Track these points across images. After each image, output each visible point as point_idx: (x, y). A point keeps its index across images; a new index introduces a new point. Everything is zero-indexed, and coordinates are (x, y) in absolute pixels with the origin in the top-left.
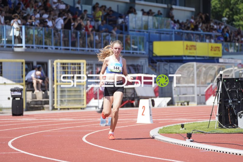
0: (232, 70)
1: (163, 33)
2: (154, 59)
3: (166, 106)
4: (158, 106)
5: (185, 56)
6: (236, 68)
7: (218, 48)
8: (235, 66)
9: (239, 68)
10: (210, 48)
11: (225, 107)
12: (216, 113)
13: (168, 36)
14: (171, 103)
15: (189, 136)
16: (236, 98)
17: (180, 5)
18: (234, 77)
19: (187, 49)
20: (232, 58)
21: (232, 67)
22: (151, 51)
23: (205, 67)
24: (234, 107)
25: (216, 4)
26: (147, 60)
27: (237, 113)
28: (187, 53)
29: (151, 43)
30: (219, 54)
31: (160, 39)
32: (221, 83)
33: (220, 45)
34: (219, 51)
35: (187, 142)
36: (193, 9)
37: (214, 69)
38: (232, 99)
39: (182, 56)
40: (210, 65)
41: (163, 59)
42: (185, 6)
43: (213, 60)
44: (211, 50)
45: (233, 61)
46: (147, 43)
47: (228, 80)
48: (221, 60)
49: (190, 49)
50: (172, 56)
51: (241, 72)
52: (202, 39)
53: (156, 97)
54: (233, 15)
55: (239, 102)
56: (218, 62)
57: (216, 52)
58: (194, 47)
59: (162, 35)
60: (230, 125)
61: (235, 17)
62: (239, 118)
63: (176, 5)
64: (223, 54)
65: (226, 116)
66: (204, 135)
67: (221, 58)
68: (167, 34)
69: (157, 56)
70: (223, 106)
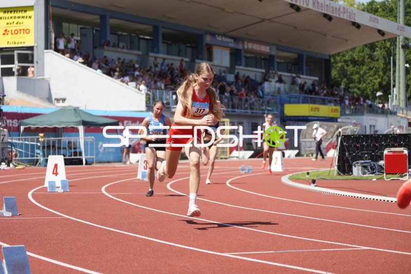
0: (348, 129)
1: (292, 98)
2: (285, 118)
3: (295, 158)
4: (289, 157)
5: (310, 116)
6: (351, 126)
7: (337, 110)
8: (351, 125)
9: (353, 126)
10: (330, 110)
11: (343, 158)
12: (335, 163)
13: (296, 100)
14: (298, 155)
15: (314, 182)
16: (352, 151)
17: (306, 75)
18: (349, 134)
19: (312, 110)
20: (348, 119)
21: (347, 125)
22: (282, 112)
23: (327, 125)
24: (350, 158)
25: (335, 75)
26: (279, 119)
27: (352, 163)
28: (312, 114)
29: (282, 105)
30: (337, 115)
31: (290, 102)
32: (340, 139)
33: (338, 108)
34: (338, 112)
35: (312, 187)
36: (317, 78)
37: (334, 127)
38: (348, 151)
39: (307, 117)
40: (331, 124)
41: (292, 118)
42: (310, 75)
43: (333, 120)
44: (332, 112)
45: (349, 121)
46: (280, 106)
47: (345, 136)
48: (339, 120)
49: (315, 111)
50: (299, 117)
51: (355, 130)
52: (324, 102)
53: (286, 149)
54: (349, 83)
55: (354, 154)
56: (337, 121)
57: (336, 113)
58: (318, 109)
59: (292, 99)
60: (347, 173)
61: (351, 85)
62: (353, 167)
63: (303, 74)
64: (341, 115)
65: (344, 165)
66: (325, 181)
67: (339, 118)
68: (296, 98)
69: (287, 116)
70: (341, 158)
